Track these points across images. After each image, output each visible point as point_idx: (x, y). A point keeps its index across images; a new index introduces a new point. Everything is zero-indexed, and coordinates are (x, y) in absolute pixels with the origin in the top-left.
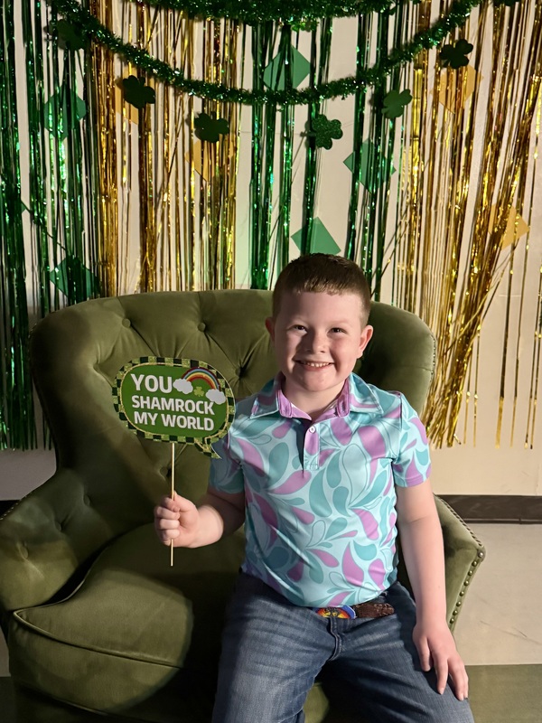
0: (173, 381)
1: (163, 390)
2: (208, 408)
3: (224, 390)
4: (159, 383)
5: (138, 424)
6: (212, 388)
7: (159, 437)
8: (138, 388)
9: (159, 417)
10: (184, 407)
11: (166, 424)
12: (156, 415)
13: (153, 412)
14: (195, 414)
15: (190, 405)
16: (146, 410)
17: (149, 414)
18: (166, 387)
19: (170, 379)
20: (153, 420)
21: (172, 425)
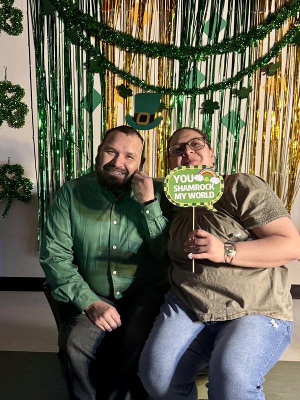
0: (194, 176)
1: (189, 181)
2: (211, 187)
3: (218, 177)
4: (187, 178)
5: (177, 200)
6: (213, 177)
7: (187, 205)
8: (177, 182)
10: (199, 188)
11: (190, 198)
12: (186, 194)
13: (184, 193)
14: (205, 191)
15: (202, 186)
16: (181, 192)
17: (182, 194)
18: (191, 179)
19: (192, 175)
20: (184, 196)
21: (194, 198)
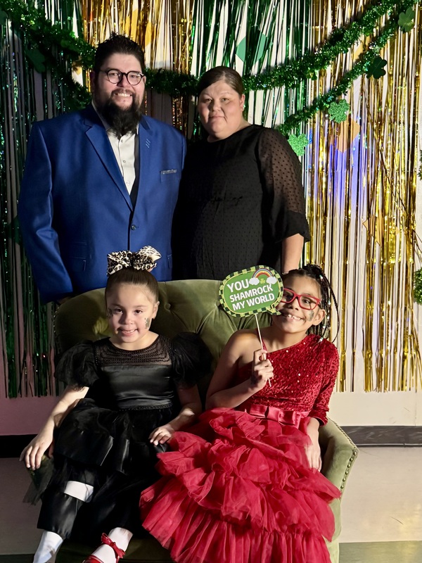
0: (249, 280)
1: (245, 287)
2: (269, 288)
3: (275, 276)
4: (242, 284)
5: (236, 311)
6: (269, 276)
7: (248, 314)
8: (232, 291)
9: (246, 303)
10: (257, 293)
11: (250, 305)
12: (244, 302)
13: (241, 301)
14: (264, 294)
15: (260, 290)
16: (238, 301)
17: (240, 303)
18: (246, 285)
19: (247, 280)
20: (243, 305)
21: (253, 304)
